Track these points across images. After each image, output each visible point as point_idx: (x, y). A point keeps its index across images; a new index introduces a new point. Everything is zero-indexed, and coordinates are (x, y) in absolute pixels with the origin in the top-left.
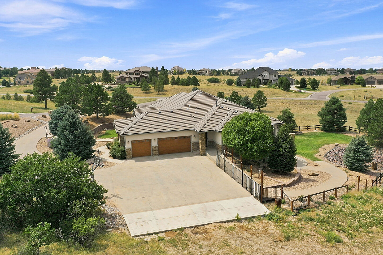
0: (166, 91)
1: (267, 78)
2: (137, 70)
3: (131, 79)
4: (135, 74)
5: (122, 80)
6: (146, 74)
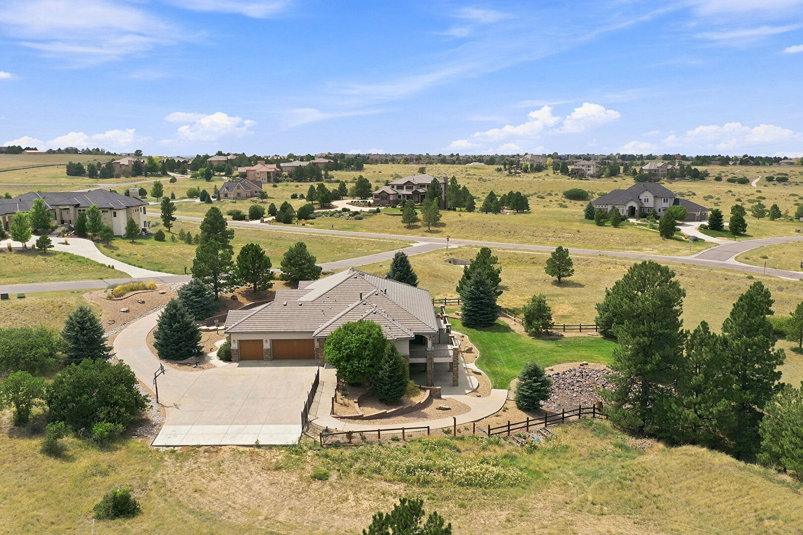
0: (443, 225)
1: (650, 204)
2: (409, 182)
3: (400, 197)
4: (405, 187)
5: (382, 198)
6: (424, 188)
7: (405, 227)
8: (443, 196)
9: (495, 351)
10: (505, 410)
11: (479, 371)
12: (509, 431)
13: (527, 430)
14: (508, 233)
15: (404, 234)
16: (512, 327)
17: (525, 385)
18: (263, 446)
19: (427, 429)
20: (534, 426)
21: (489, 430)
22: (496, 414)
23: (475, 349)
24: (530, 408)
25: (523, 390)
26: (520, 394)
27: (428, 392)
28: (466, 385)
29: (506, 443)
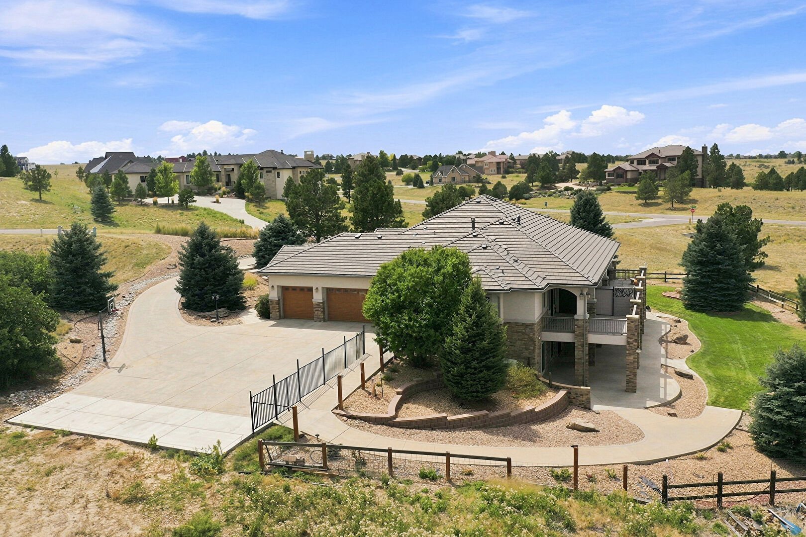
0: (693, 202)
2: (653, 154)
3: (640, 173)
4: (647, 161)
5: (618, 176)
6: (673, 162)
7: (640, 205)
8: (699, 170)
9: (735, 346)
10: (723, 447)
11: (691, 372)
12: (720, 495)
13: (772, 502)
14: (790, 209)
15: (636, 212)
16: (776, 316)
17: (775, 398)
18: (161, 448)
19: (505, 463)
20: (791, 494)
21: (666, 486)
22: (698, 455)
23: (693, 338)
24: (785, 451)
25: (770, 410)
26: (761, 416)
27: (562, 393)
28: (653, 391)
29: (706, 525)
